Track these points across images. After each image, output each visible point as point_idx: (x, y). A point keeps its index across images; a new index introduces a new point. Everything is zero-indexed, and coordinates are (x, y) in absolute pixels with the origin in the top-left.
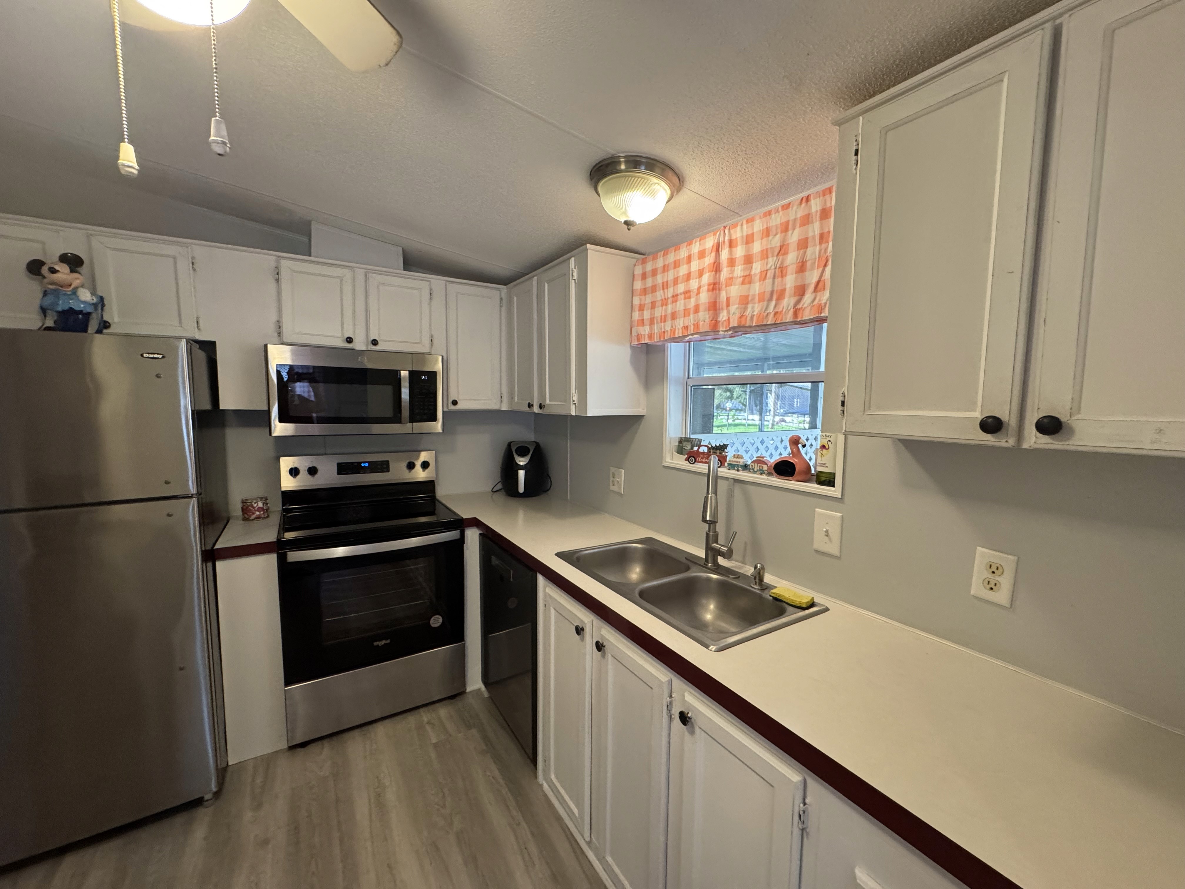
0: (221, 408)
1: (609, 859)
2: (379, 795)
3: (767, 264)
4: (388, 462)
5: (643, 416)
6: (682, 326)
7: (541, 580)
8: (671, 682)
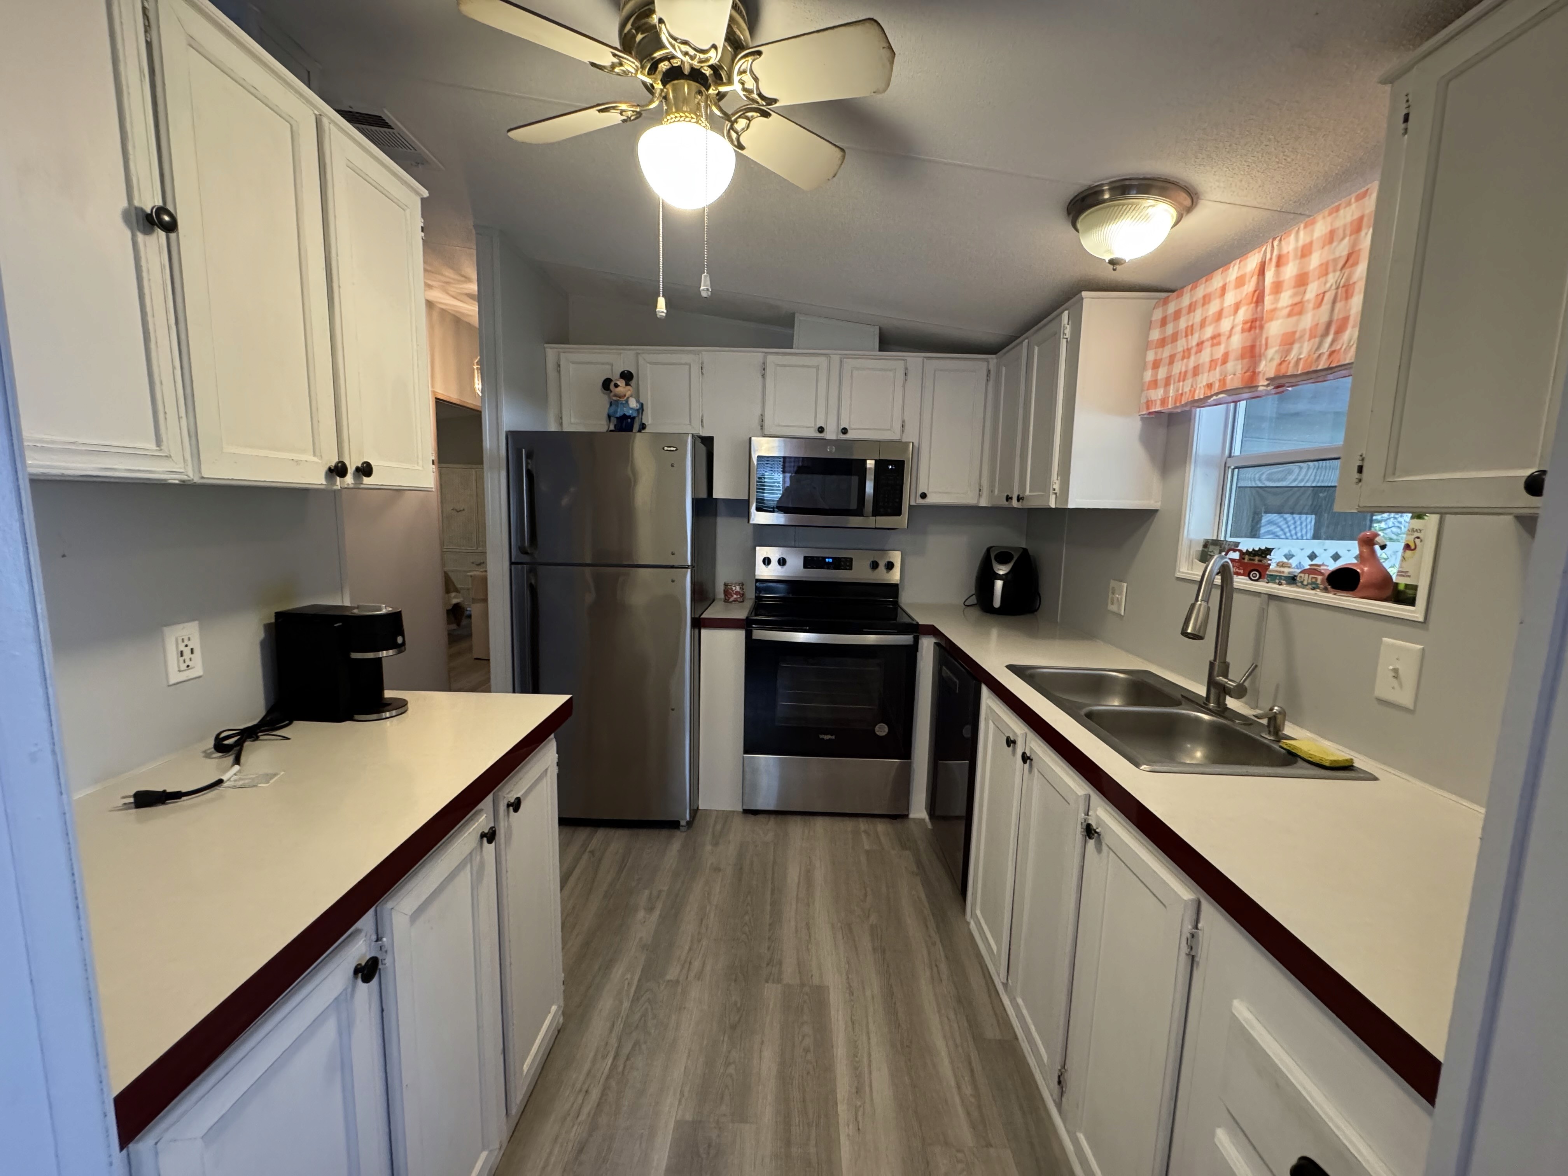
0: (714, 496)
1: (1020, 1001)
2: (808, 871)
3: (1325, 283)
4: (851, 559)
5: (1156, 511)
6: (1205, 383)
7: (985, 691)
8: (1088, 798)
